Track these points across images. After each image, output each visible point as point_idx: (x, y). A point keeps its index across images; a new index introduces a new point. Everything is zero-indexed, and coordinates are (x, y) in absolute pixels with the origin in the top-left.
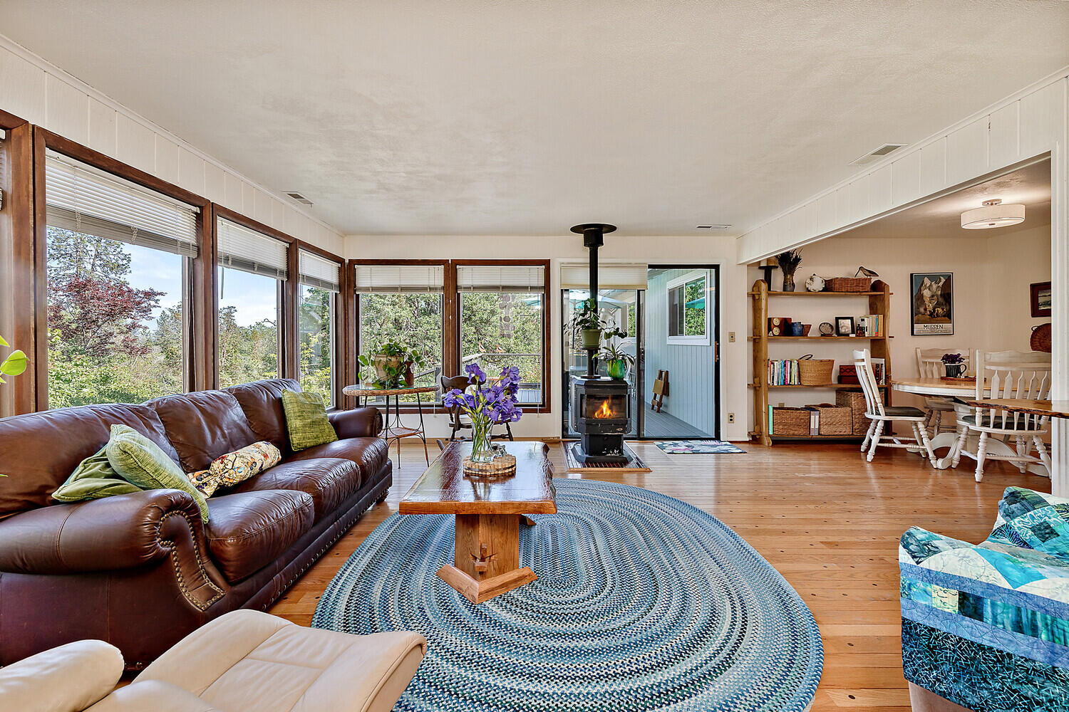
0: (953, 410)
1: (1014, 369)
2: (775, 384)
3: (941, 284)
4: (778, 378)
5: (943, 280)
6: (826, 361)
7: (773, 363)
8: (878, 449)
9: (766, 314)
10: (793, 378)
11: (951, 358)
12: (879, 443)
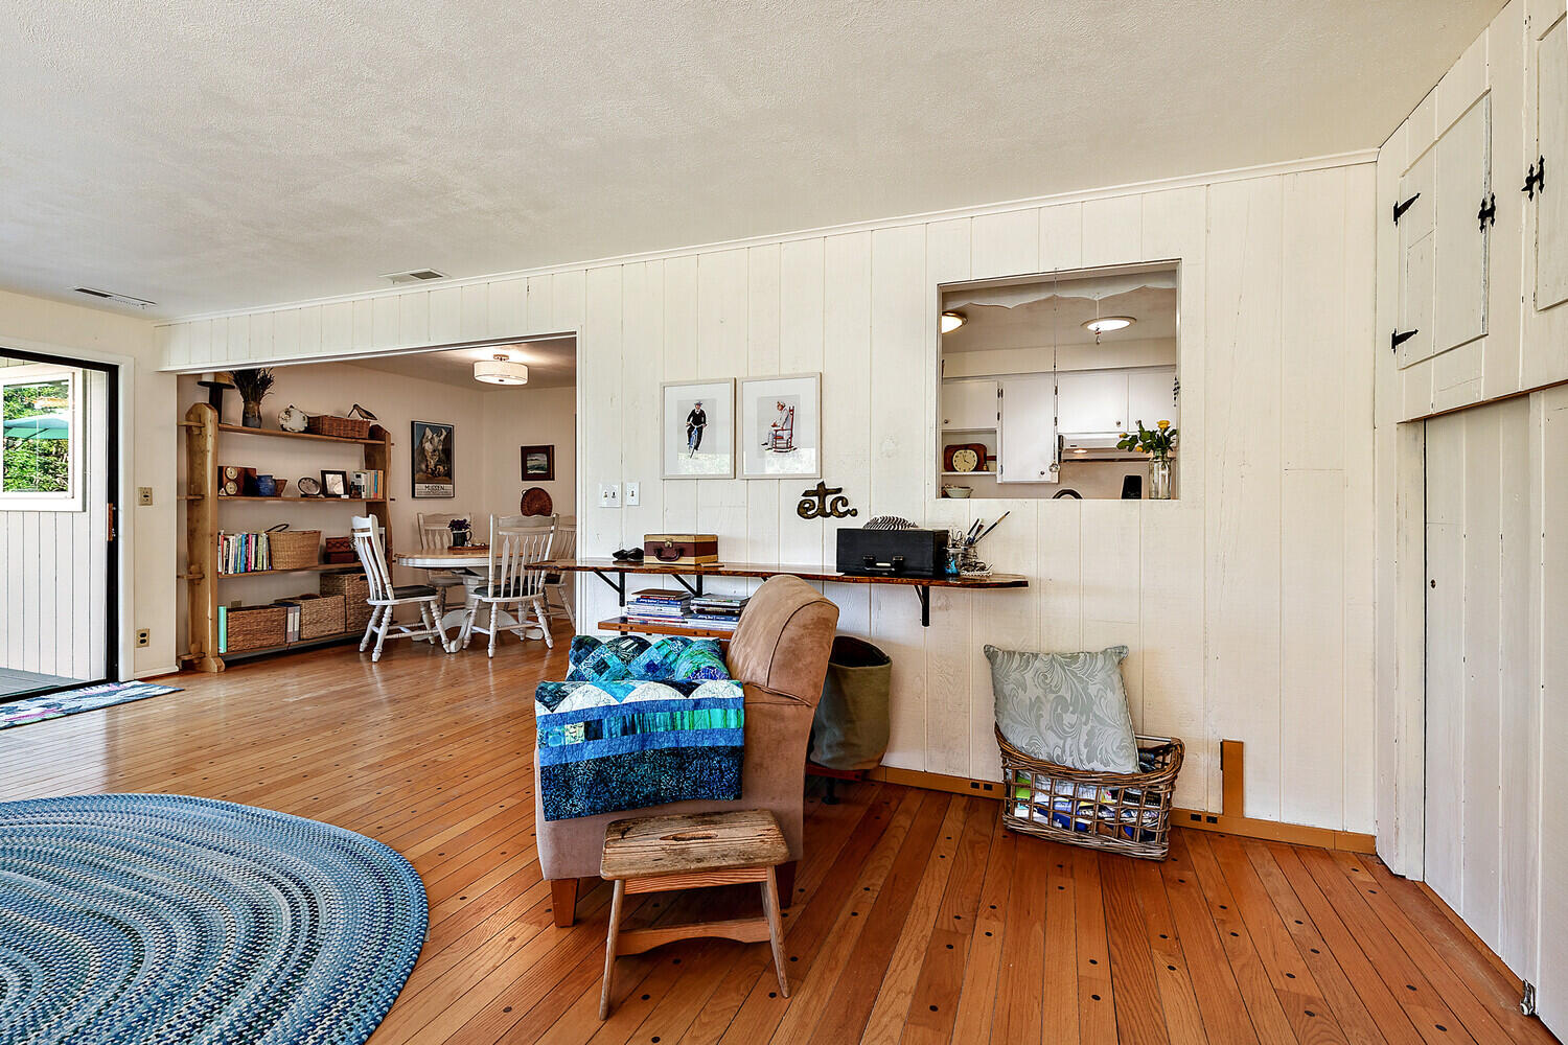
0: (462, 584)
1: (511, 534)
2: (231, 572)
3: (442, 437)
4: (236, 562)
5: (444, 433)
6: (310, 533)
7: (227, 540)
8: (386, 643)
9: (215, 460)
10: (260, 560)
11: (458, 525)
12: (388, 634)
